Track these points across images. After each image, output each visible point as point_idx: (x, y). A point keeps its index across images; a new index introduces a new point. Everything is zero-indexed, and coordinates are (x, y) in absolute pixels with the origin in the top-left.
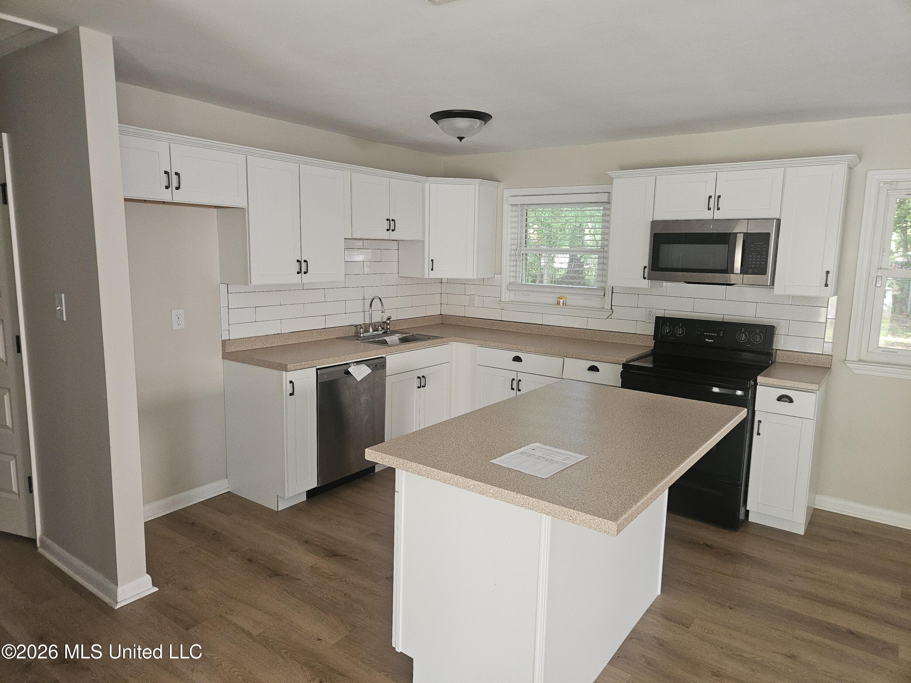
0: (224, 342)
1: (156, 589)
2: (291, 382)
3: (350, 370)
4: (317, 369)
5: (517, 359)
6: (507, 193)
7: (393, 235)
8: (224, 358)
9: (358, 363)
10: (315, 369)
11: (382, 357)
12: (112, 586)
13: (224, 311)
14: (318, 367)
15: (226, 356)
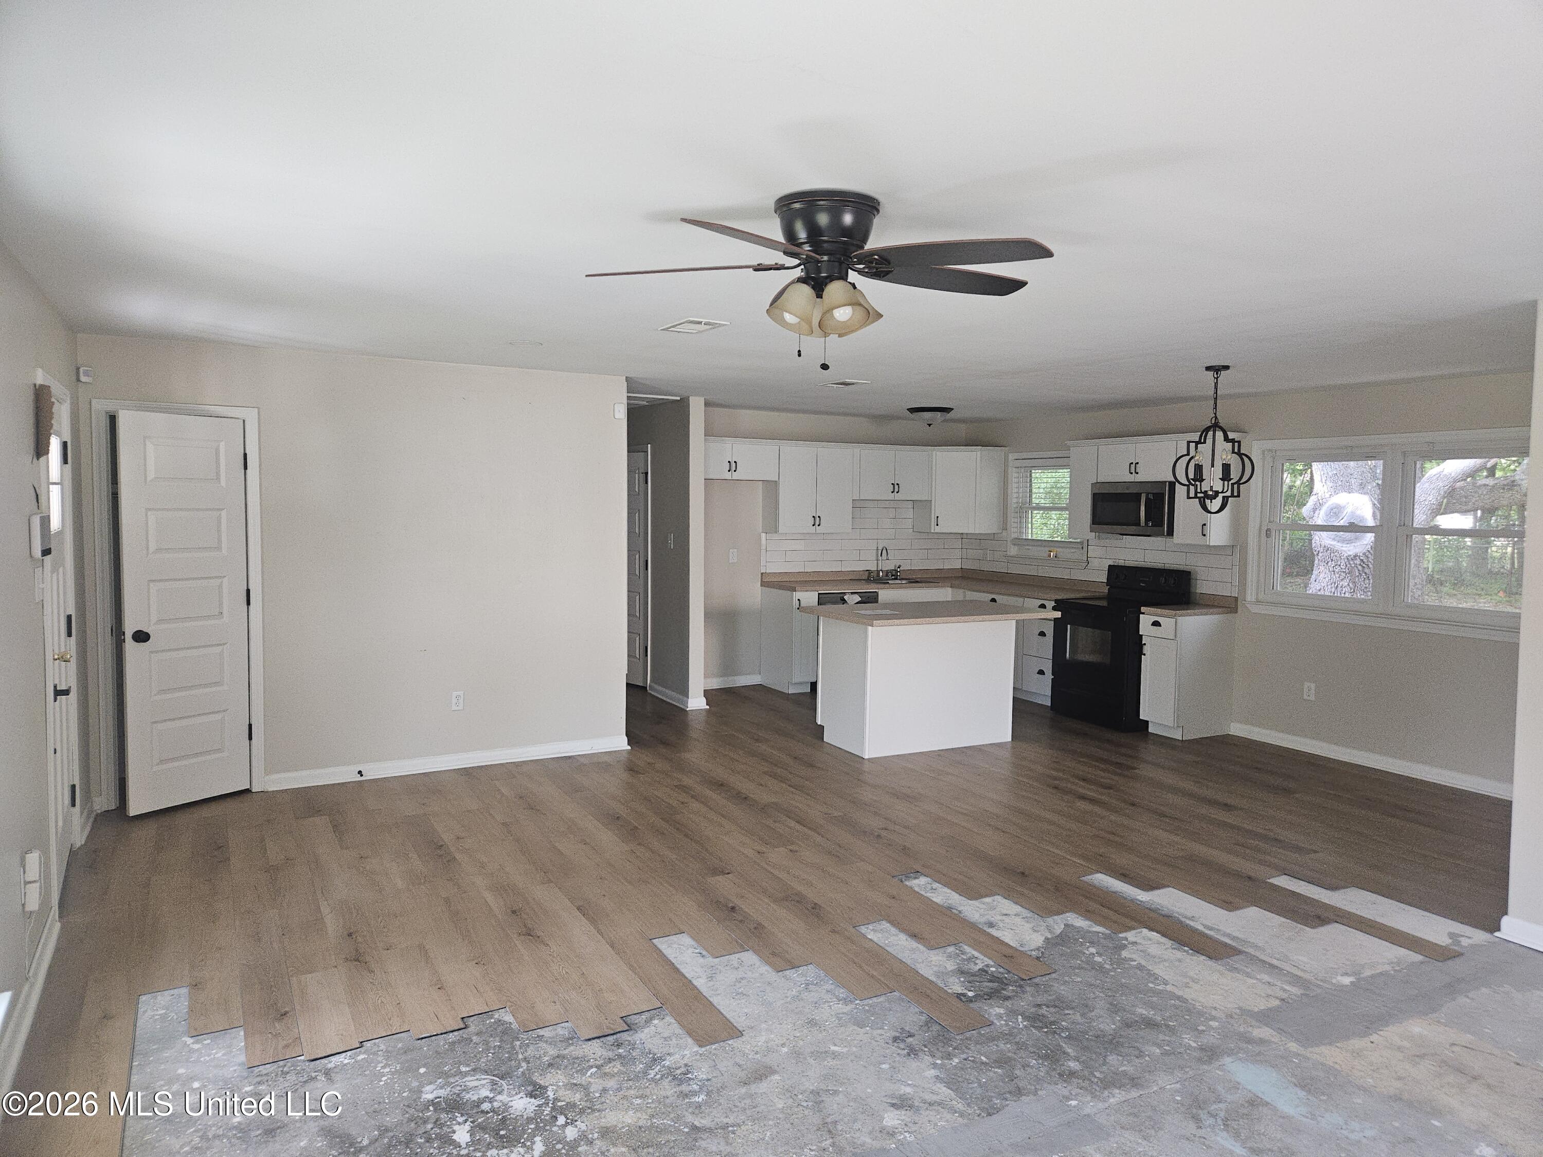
0: (762, 574)
1: (708, 707)
2: (799, 600)
3: (846, 597)
4: (819, 594)
5: (993, 600)
6: (1011, 457)
7: (898, 496)
8: (762, 585)
9: (852, 593)
10: (817, 593)
11: (876, 592)
12: (685, 699)
13: (763, 552)
14: (820, 592)
15: (764, 584)
